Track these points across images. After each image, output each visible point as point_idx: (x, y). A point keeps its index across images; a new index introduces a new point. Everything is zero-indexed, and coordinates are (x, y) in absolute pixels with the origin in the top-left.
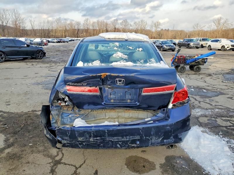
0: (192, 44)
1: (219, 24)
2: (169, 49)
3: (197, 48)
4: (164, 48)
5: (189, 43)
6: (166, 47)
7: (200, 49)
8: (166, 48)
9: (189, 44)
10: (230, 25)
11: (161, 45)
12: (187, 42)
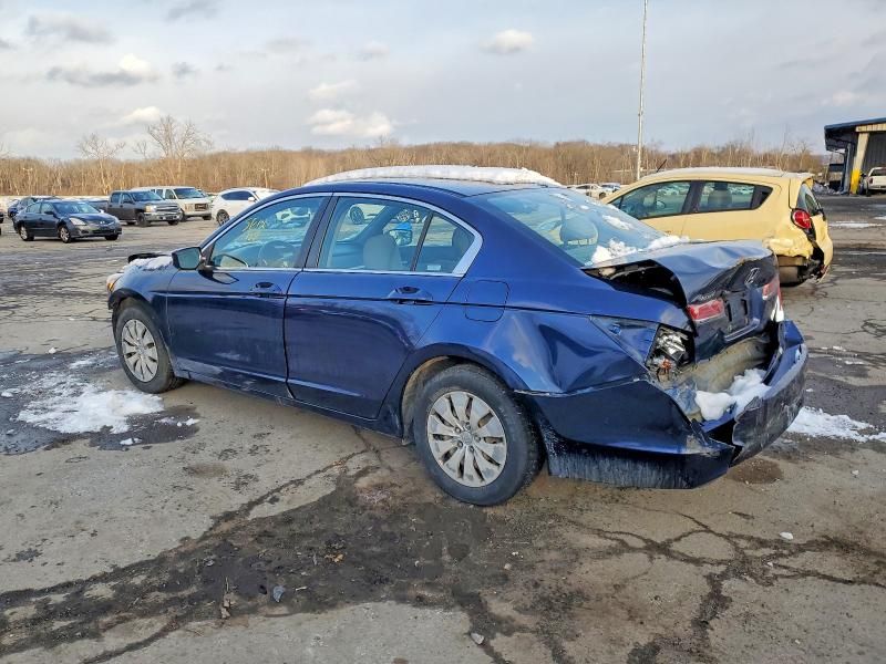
0: (151, 209)
1: (169, 138)
2: (96, 233)
3: (172, 222)
4: (76, 229)
5: (138, 205)
6: (81, 223)
7: (181, 226)
8: (82, 228)
9: (143, 211)
10: (204, 144)
11: (55, 216)
12: (130, 202)
